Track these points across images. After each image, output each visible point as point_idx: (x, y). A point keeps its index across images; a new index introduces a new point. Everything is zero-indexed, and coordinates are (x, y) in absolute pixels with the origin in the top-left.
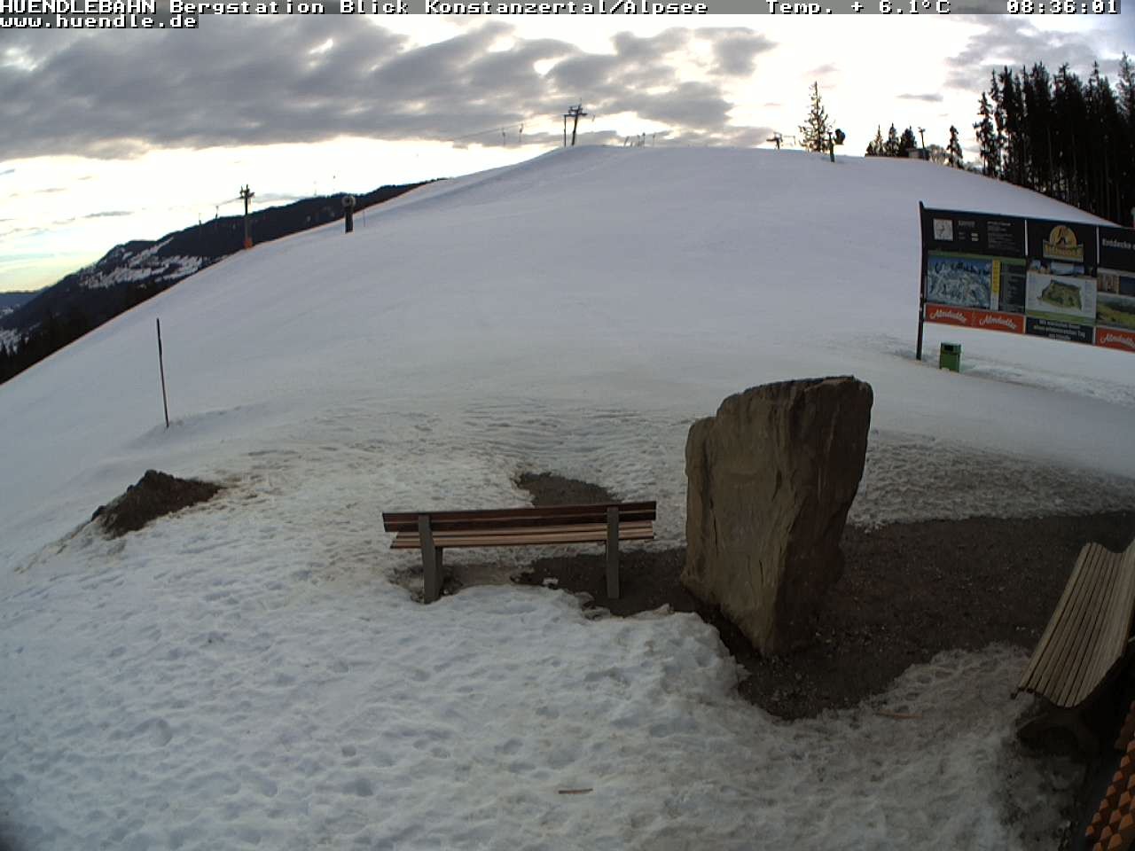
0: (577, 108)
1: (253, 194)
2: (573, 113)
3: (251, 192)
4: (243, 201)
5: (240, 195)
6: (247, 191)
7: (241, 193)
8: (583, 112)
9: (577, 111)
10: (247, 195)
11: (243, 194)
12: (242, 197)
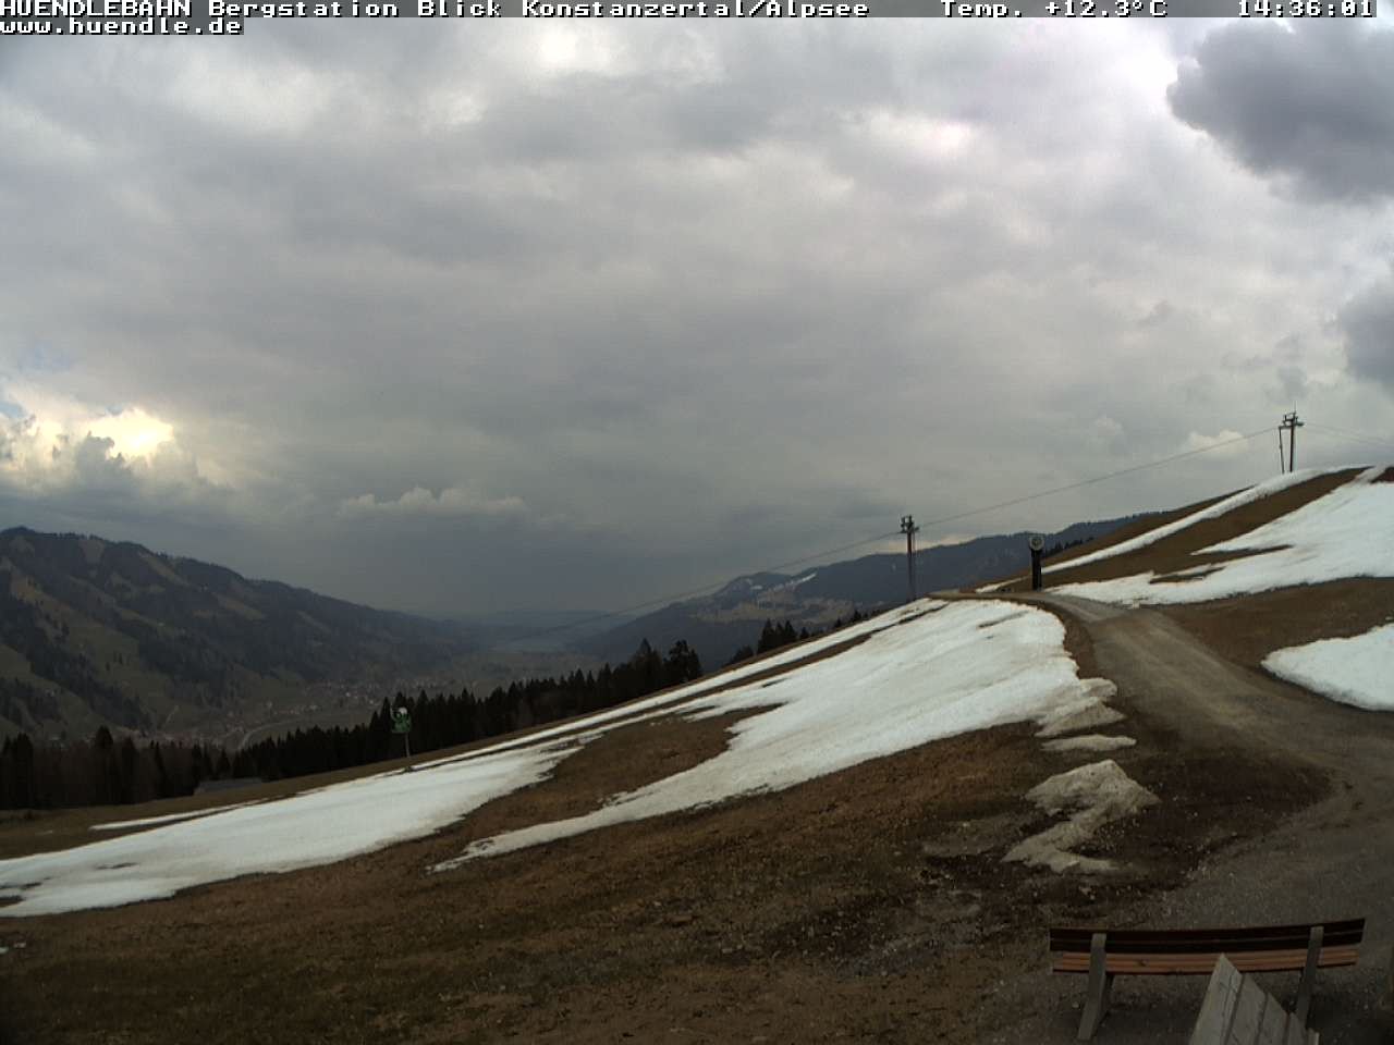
0: (1291, 416)
1: (917, 529)
2: (1288, 423)
3: (915, 525)
4: (906, 536)
5: (901, 529)
6: (911, 524)
7: (902, 526)
8: (1299, 420)
9: (1292, 420)
10: (909, 529)
11: (906, 528)
12: (903, 532)
